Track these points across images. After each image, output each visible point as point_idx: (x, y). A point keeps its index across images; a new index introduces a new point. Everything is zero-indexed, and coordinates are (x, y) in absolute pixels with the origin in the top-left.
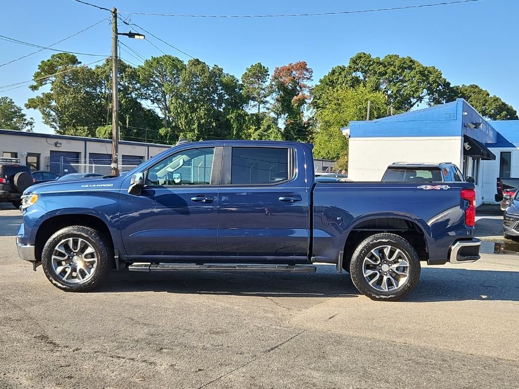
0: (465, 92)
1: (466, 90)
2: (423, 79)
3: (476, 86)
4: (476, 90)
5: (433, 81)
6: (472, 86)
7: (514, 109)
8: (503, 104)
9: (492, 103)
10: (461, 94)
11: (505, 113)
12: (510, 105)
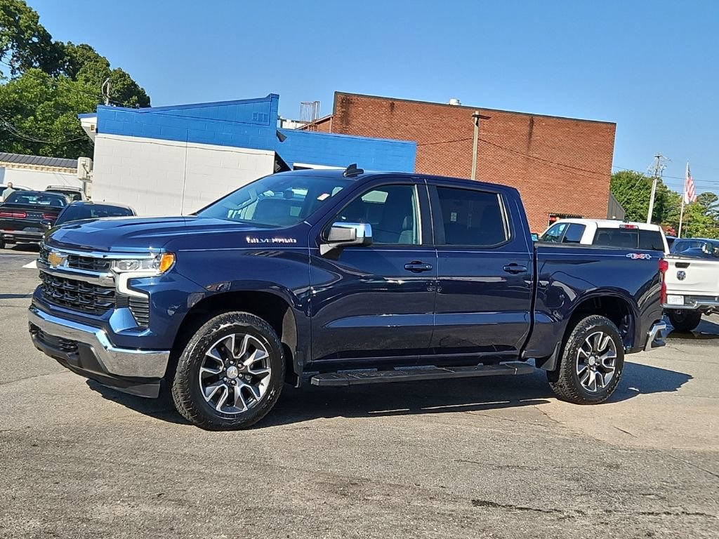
0: (75, 55)
1: (76, 52)
2: (9, 20)
3: (90, 48)
4: (90, 54)
5: (25, 27)
6: (83, 47)
7: (147, 94)
8: (133, 83)
9: (117, 80)
10: (69, 58)
11: (135, 98)
12: (140, 87)
